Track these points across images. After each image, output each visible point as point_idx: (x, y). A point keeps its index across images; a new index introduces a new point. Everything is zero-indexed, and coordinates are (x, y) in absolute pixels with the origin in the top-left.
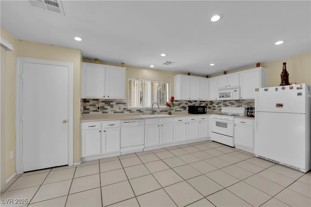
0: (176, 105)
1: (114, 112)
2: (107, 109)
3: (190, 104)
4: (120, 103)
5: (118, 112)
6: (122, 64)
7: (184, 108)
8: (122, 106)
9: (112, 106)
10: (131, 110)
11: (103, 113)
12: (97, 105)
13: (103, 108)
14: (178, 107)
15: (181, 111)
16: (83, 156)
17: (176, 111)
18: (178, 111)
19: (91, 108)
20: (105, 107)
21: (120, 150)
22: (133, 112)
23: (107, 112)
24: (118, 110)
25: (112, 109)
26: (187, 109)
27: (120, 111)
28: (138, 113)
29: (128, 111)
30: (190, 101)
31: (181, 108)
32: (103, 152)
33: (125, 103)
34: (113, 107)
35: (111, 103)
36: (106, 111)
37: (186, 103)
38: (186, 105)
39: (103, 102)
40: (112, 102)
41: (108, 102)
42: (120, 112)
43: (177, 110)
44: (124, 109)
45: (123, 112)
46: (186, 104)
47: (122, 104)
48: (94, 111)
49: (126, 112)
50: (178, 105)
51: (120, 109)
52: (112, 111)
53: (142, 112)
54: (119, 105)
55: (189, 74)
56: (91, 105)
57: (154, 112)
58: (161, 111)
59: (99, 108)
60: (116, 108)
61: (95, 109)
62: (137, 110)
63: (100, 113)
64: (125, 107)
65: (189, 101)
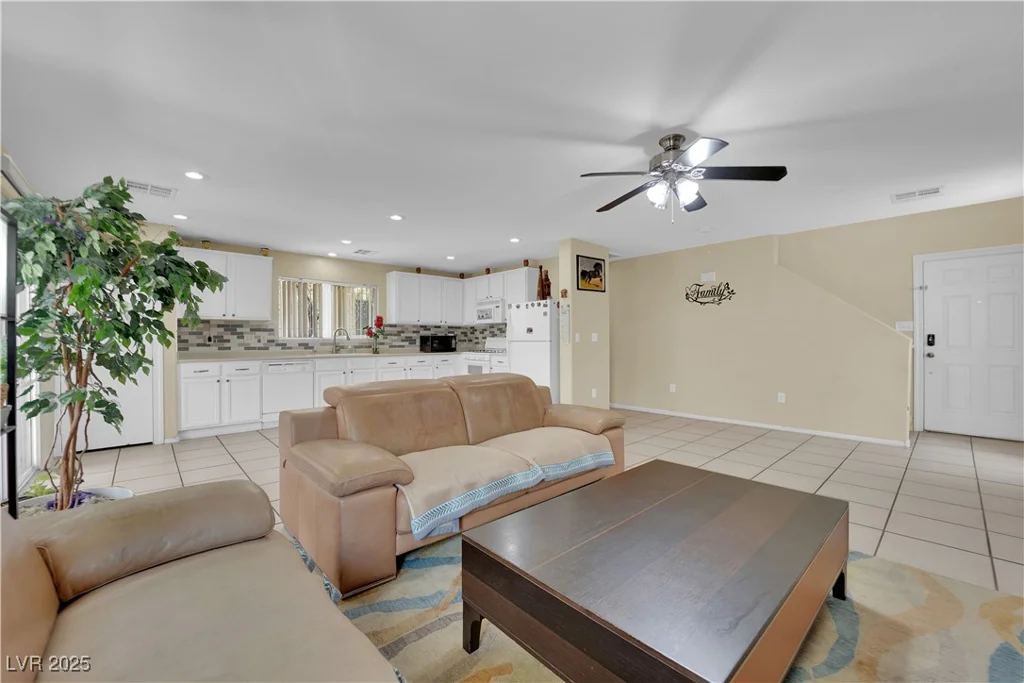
0: (391, 335)
1: (246, 349)
2: (228, 341)
3: (424, 333)
4: (259, 330)
5: (254, 348)
6: (264, 251)
7: (411, 341)
8: (265, 336)
9: (241, 336)
10: (285, 344)
11: (220, 349)
12: (206, 334)
13: (220, 339)
14: (396, 338)
15: (403, 346)
16: (184, 427)
17: (391, 347)
18: (395, 346)
19: (193, 339)
20: (225, 337)
21: (261, 417)
22: (290, 348)
23: (229, 348)
24: (254, 343)
25: (241, 341)
26: (418, 342)
27: (261, 345)
28: (302, 349)
29: (277, 345)
30: (425, 328)
31: (403, 341)
32: (226, 421)
33: (272, 330)
34: (243, 337)
35: (239, 330)
36: (227, 345)
37: (415, 329)
38: (415, 335)
39: (219, 326)
40: (241, 326)
41: (232, 327)
42: (259, 348)
43: (394, 344)
44: (269, 341)
45: (267, 349)
46: (414, 332)
47: (265, 330)
48: (198, 345)
49: (273, 348)
50: (395, 335)
51: (259, 341)
52: (240, 345)
53: (312, 348)
54: (258, 333)
55: (419, 270)
56: (190, 333)
57: (337, 348)
58: (356, 347)
59: (210, 339)
60: (250, 339)
61: (201, 341)
62: (300, 345)
63: (214, 349)
64: (271, 338)
65: (422, 326)
